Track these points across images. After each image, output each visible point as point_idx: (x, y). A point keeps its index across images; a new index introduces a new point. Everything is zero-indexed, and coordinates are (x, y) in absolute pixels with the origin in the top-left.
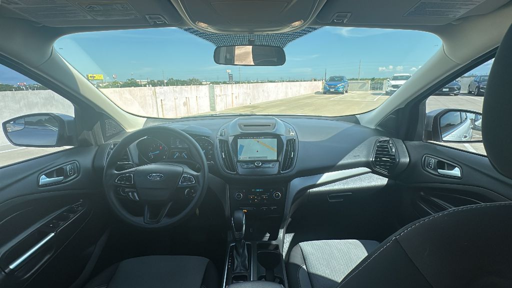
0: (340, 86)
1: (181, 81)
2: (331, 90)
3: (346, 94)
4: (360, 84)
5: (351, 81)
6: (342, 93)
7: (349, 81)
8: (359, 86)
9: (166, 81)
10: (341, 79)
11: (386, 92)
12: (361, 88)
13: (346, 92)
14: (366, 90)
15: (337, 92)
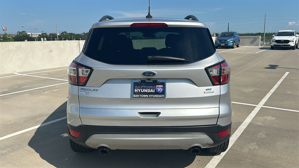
0: (230, 41)
1: (75, 35)
2: (222, 45)
3: (236, 49)
4: (252, 39)
5: (243, 37)
6: (232, 47)
7: (240, 37)
8: (250, 41)
9: (59, 34)
10: (231, 35)
11: (271, 46)
12: (252, 43)
13: (238, 46)
14: (257, 45)
15: (227, 47)
